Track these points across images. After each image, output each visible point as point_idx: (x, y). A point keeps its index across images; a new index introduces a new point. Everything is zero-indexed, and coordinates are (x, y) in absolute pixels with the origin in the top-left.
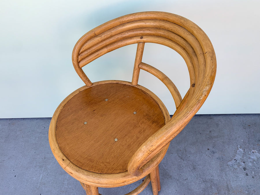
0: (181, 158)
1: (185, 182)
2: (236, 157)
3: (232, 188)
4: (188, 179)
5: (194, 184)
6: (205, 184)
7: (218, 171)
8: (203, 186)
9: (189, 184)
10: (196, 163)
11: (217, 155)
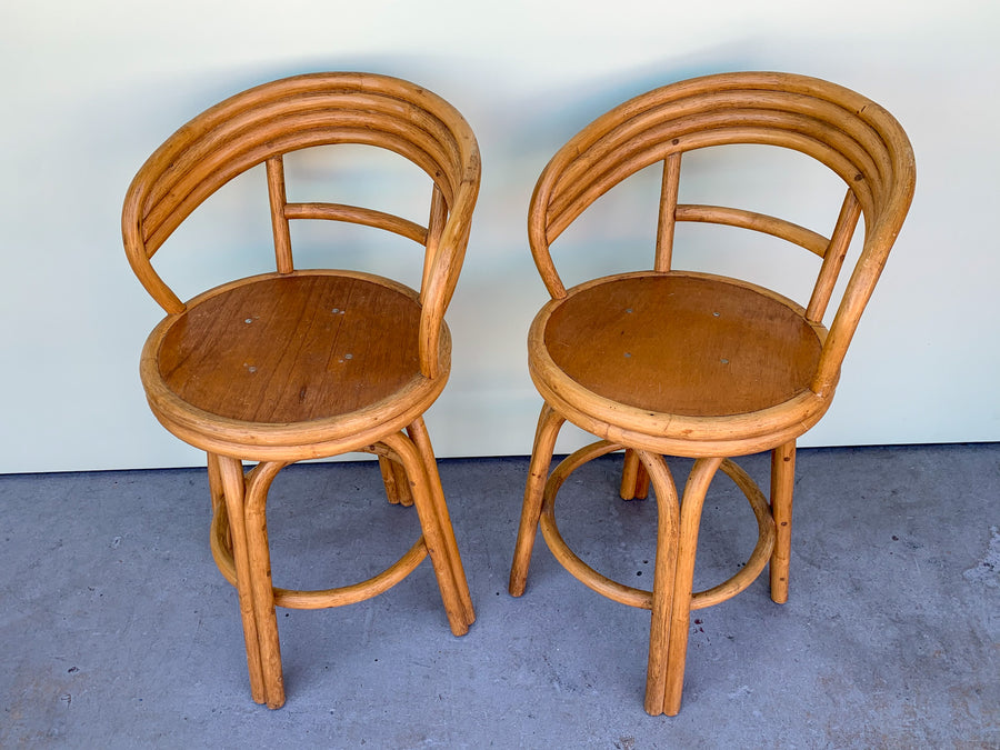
0: (812, 563)
1: (834, 624)
2: (989, 558)
3: (988, 636)
4: (843, 615)
5: (861, 628)
6: (900, 629)
7: (937, 594)
8: (892, 632)
9: (847, 629)
10: (861, 575)
11: (925, 553)
